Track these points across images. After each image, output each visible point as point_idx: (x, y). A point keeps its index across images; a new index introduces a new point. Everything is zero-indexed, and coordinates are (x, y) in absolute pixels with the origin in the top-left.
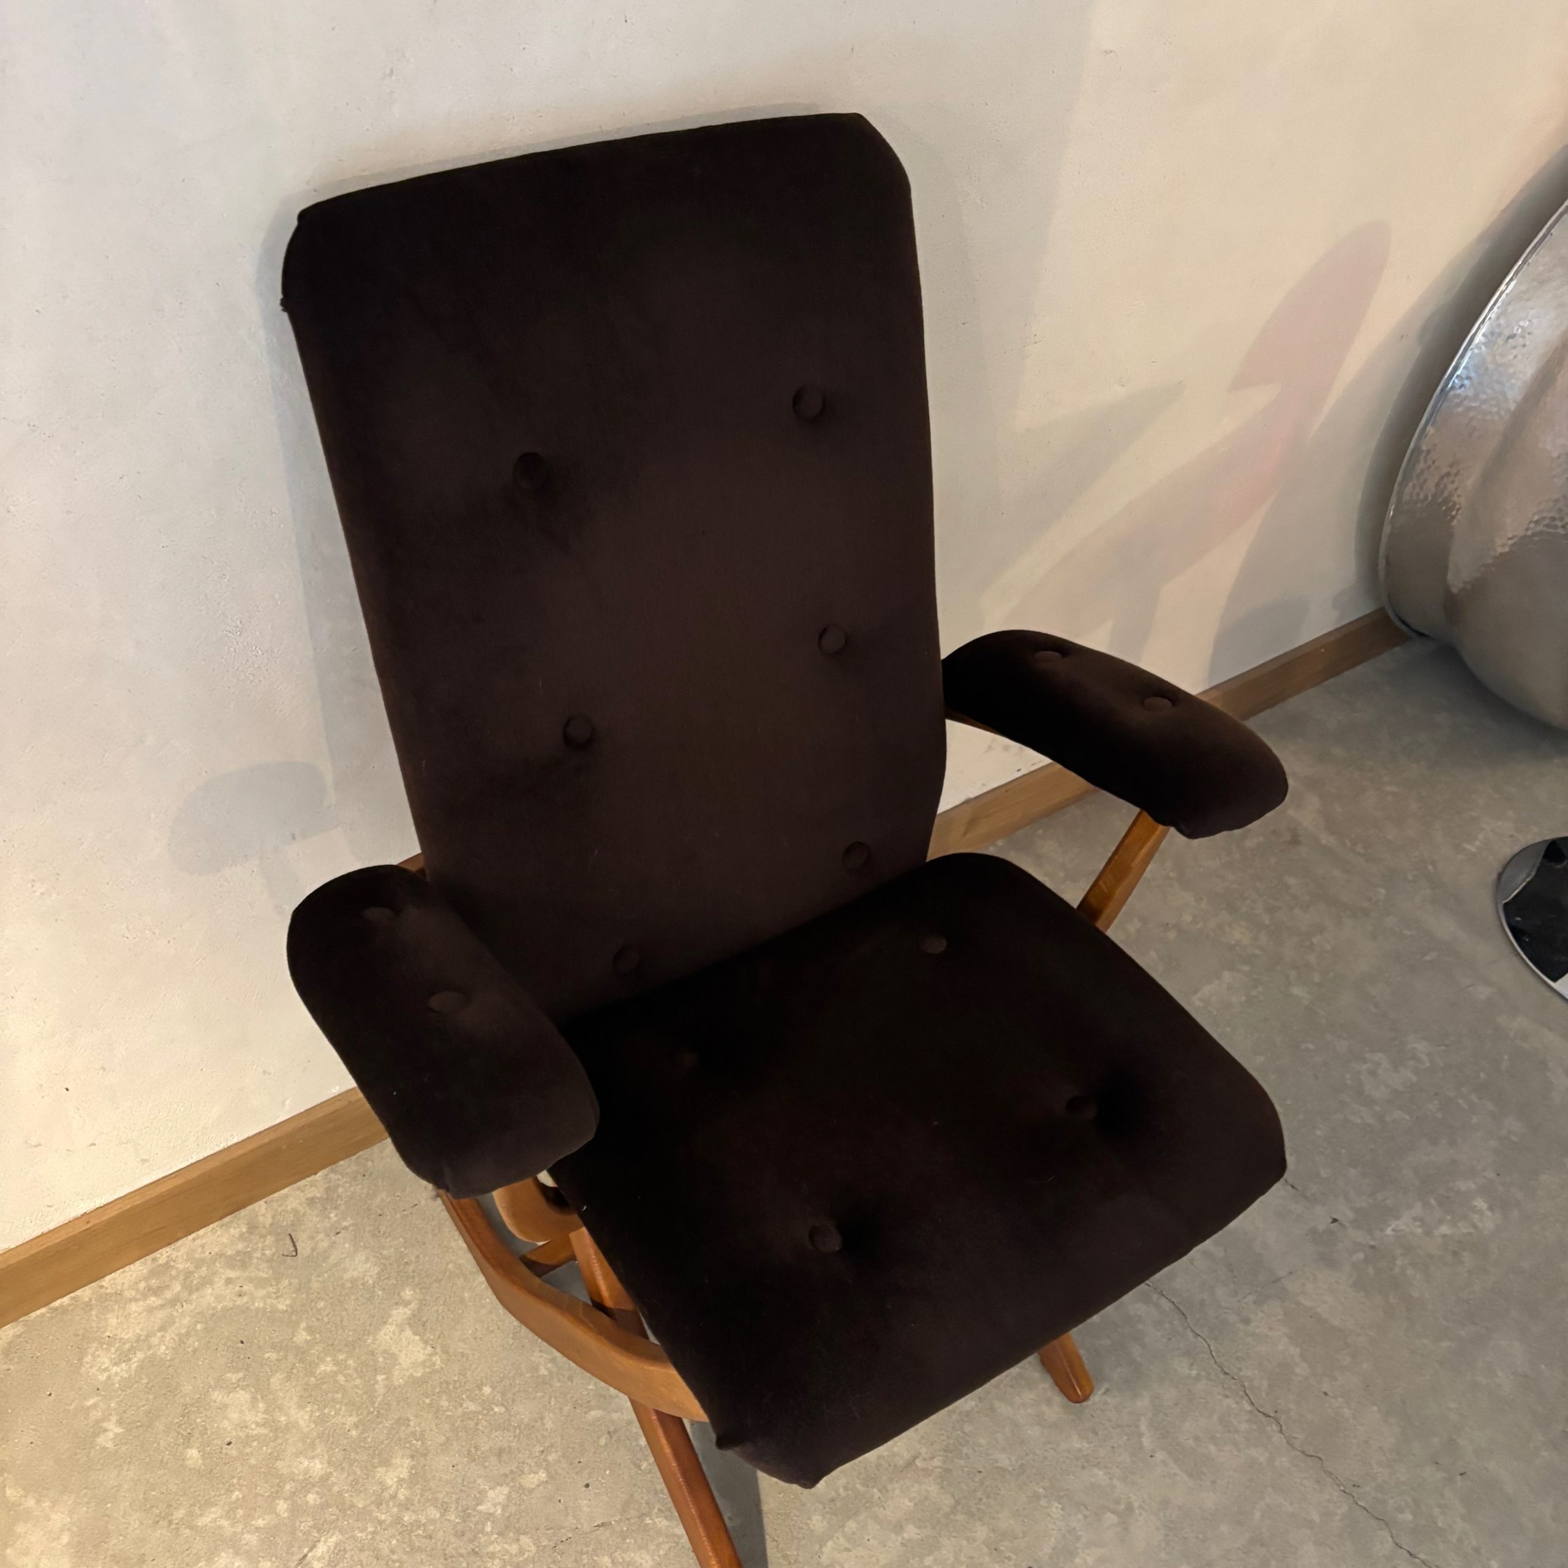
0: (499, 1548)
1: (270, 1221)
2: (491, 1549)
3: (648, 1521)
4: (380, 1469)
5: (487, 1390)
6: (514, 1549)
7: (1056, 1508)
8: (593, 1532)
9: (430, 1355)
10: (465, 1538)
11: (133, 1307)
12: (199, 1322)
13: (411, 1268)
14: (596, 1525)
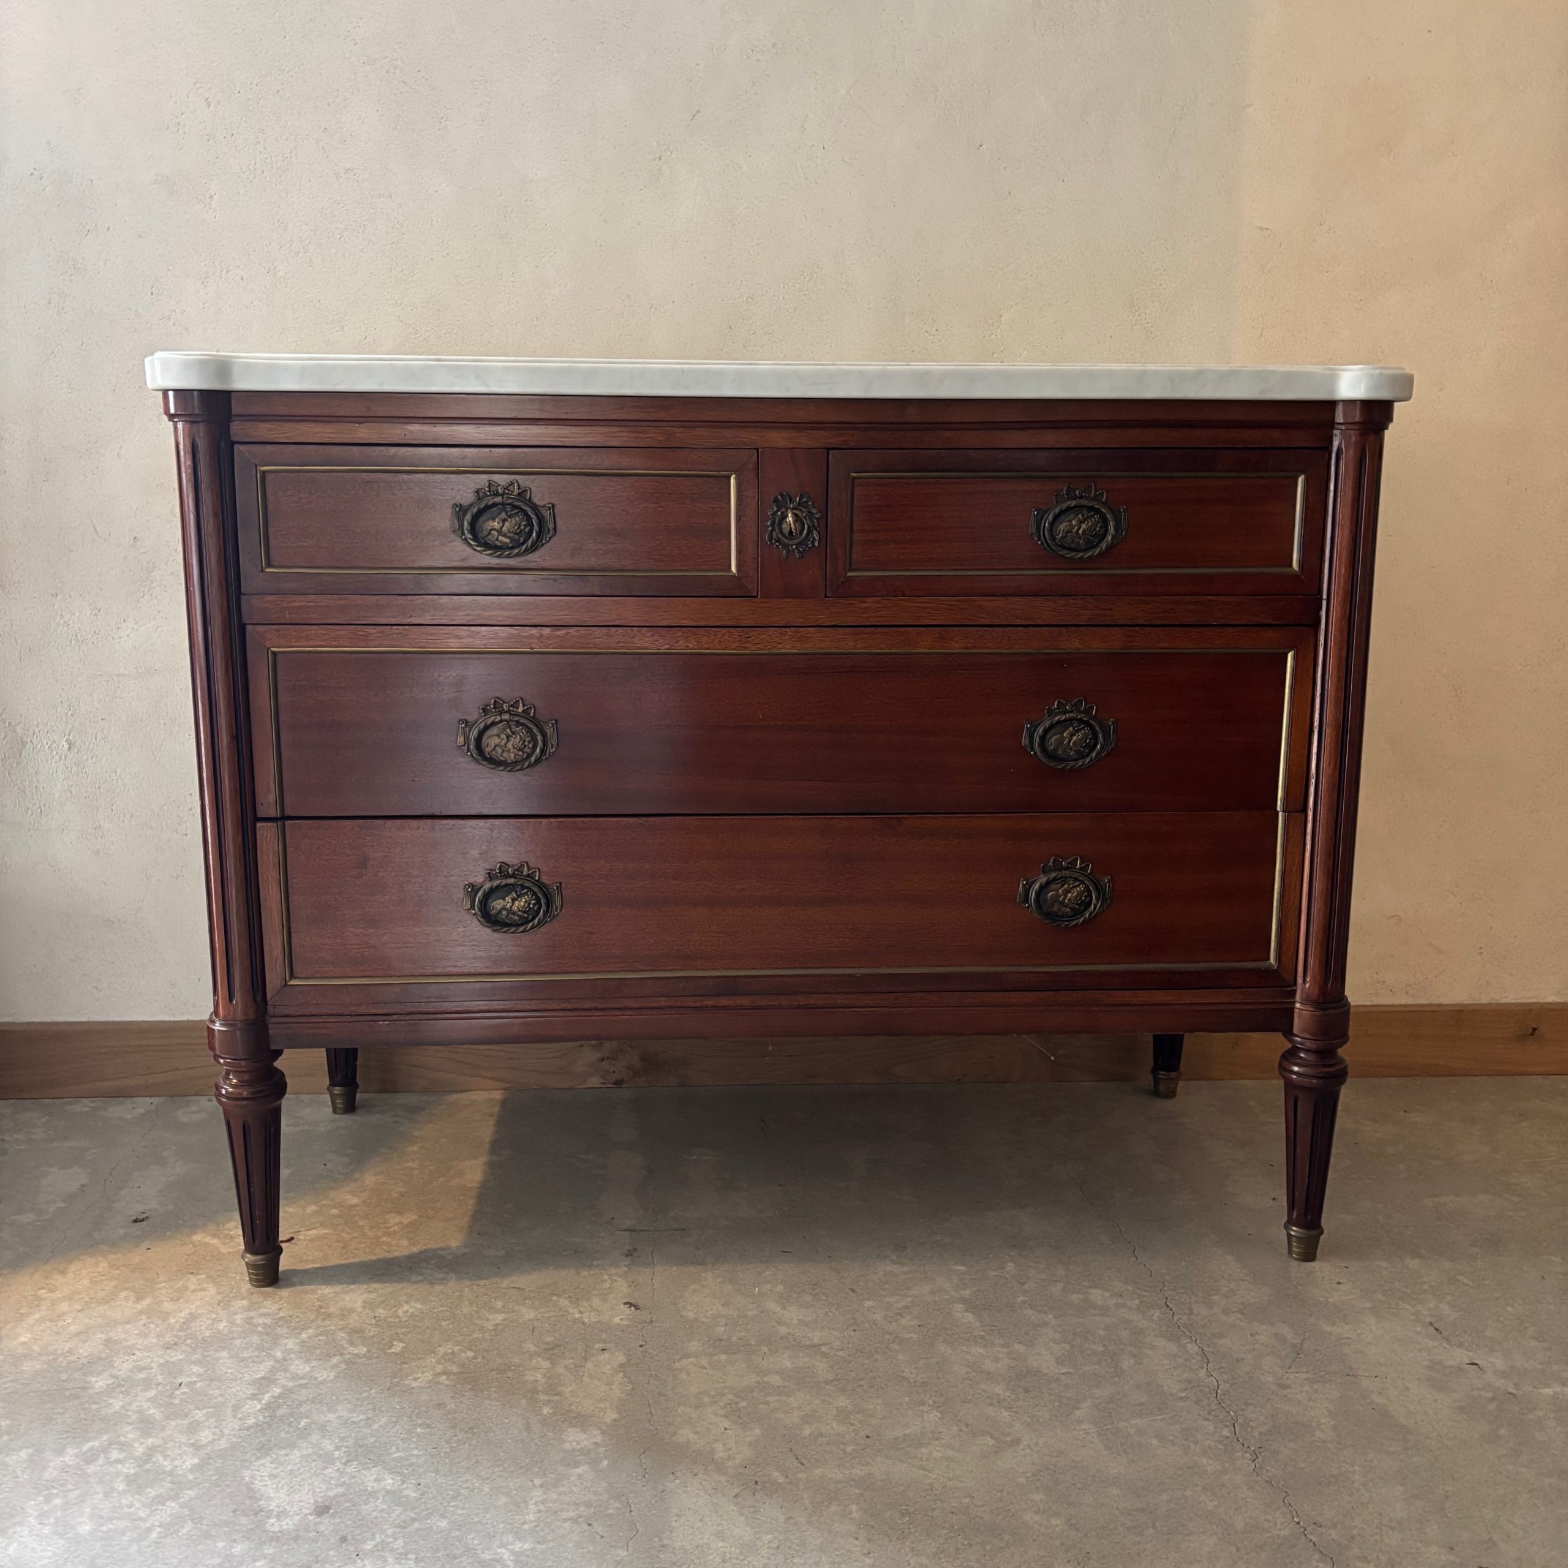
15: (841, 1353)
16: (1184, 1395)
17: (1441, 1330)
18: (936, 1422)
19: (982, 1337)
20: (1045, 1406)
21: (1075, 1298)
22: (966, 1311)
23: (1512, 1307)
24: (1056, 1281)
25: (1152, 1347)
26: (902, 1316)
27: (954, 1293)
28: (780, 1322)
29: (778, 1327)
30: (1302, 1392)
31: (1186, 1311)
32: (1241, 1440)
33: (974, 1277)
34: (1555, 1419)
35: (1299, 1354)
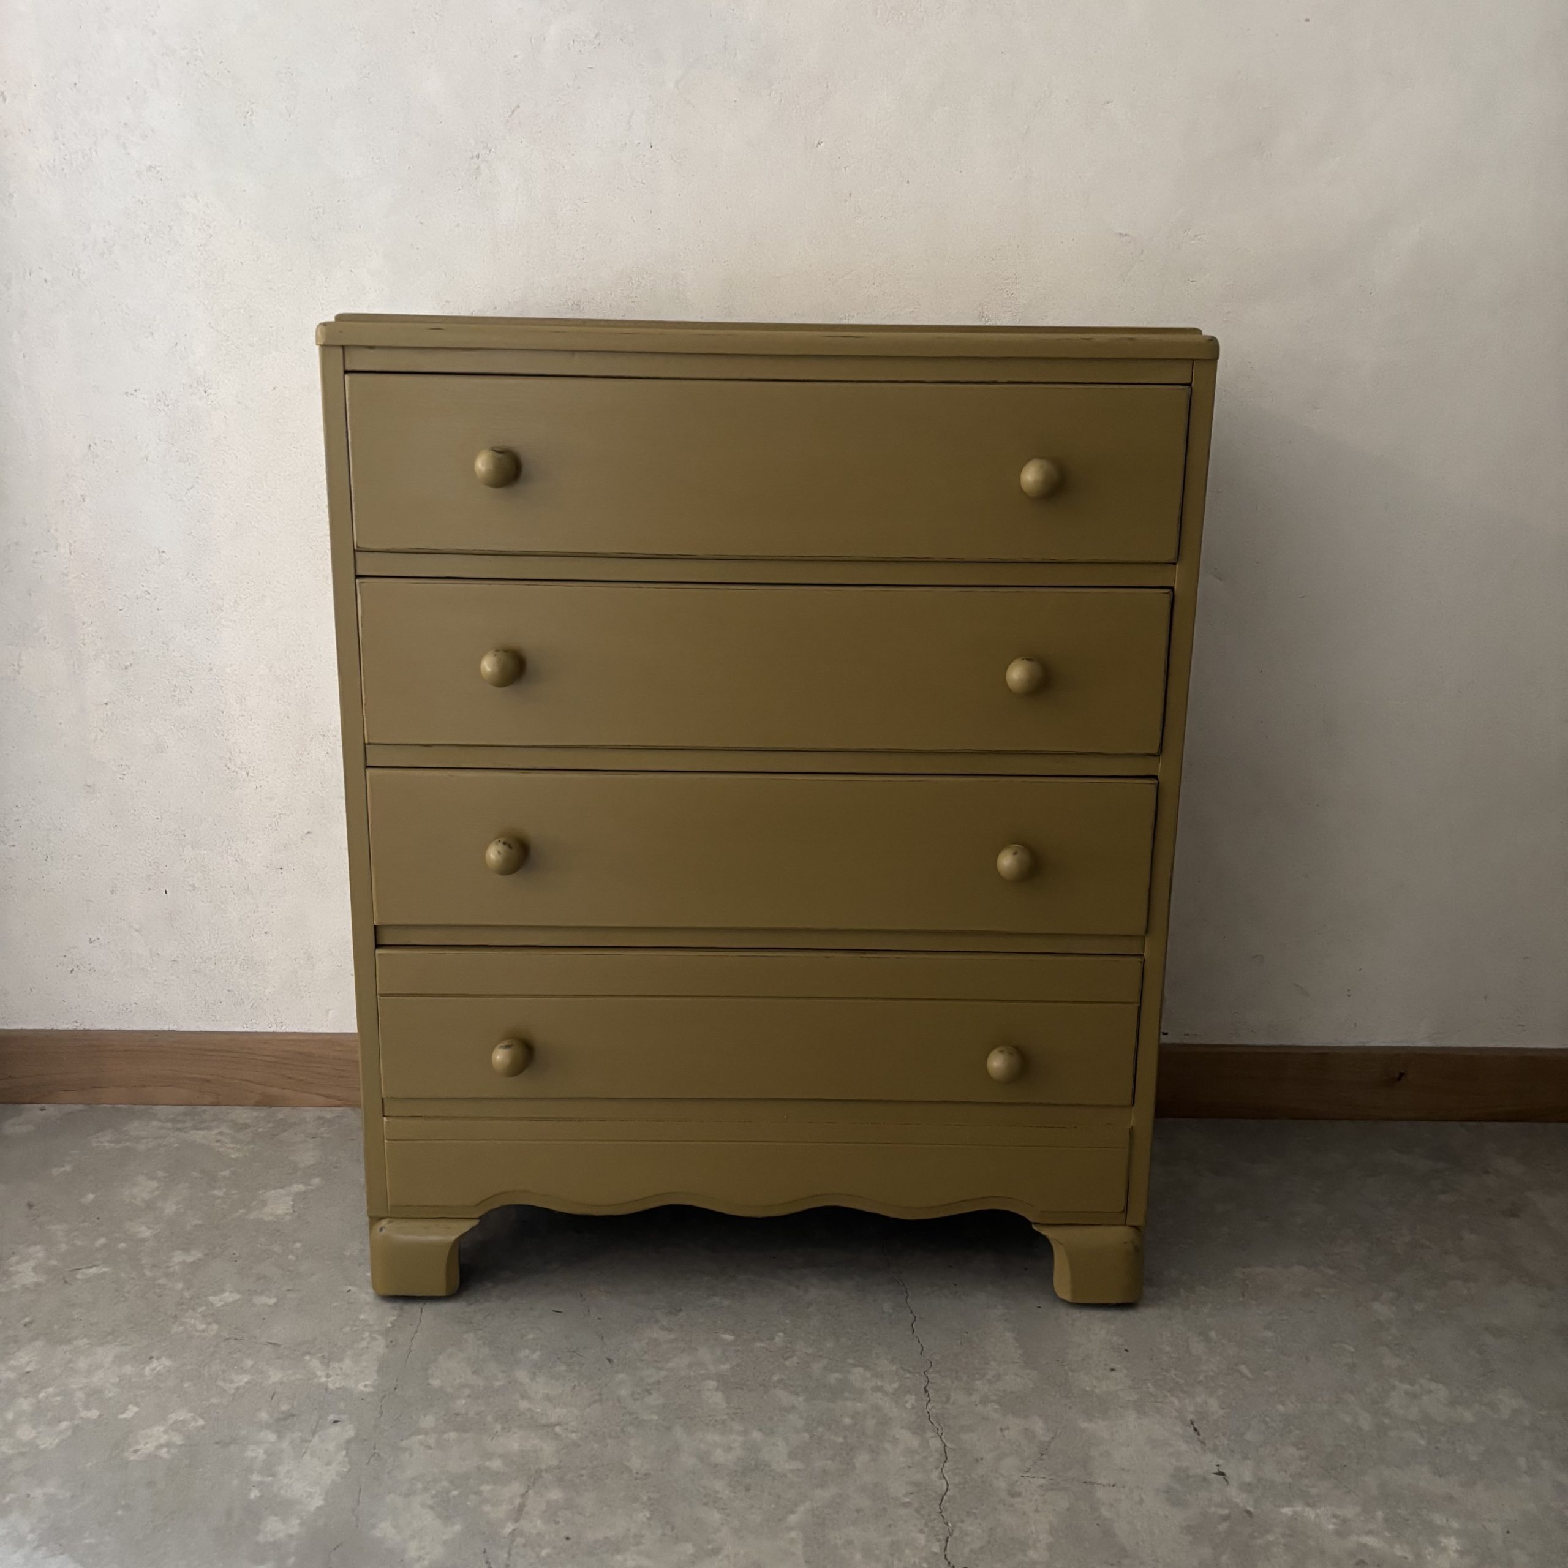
0: (193, 1321)
1: (282, 1117)
2: (188, 1320)
3: (307, 1358)
4: (179, 1252)
5: (298, 1245)
6: (204, 1326)
7: (643, 1515)
8: (261, 1344)
9: (287, 1214)
10: (180, 1308)
11: (155, 1123)
12: (178, 1143)
13: (335, 1170)
14: (270, 1341)
15: (574, 1436)
16: (907, 1500)
17: (1199, 1430)
18: (643, 1523)
19: (724, 1422)
20: (760, 1508)
21: (833, 1378)
22: (717, 1389)
23: (1283, 1405)
24: (821, 1356)
25: (895, 1441)
26: (650, 1394)
27: (711, 1368)
28: (522, 1397)
29: (521, 1401)
30: (1031, 1501)
31: (944, 1399)
32: (948, 1558)
33: (739, 1348)
34: (1284, 1545)
35: (1042, 1455)
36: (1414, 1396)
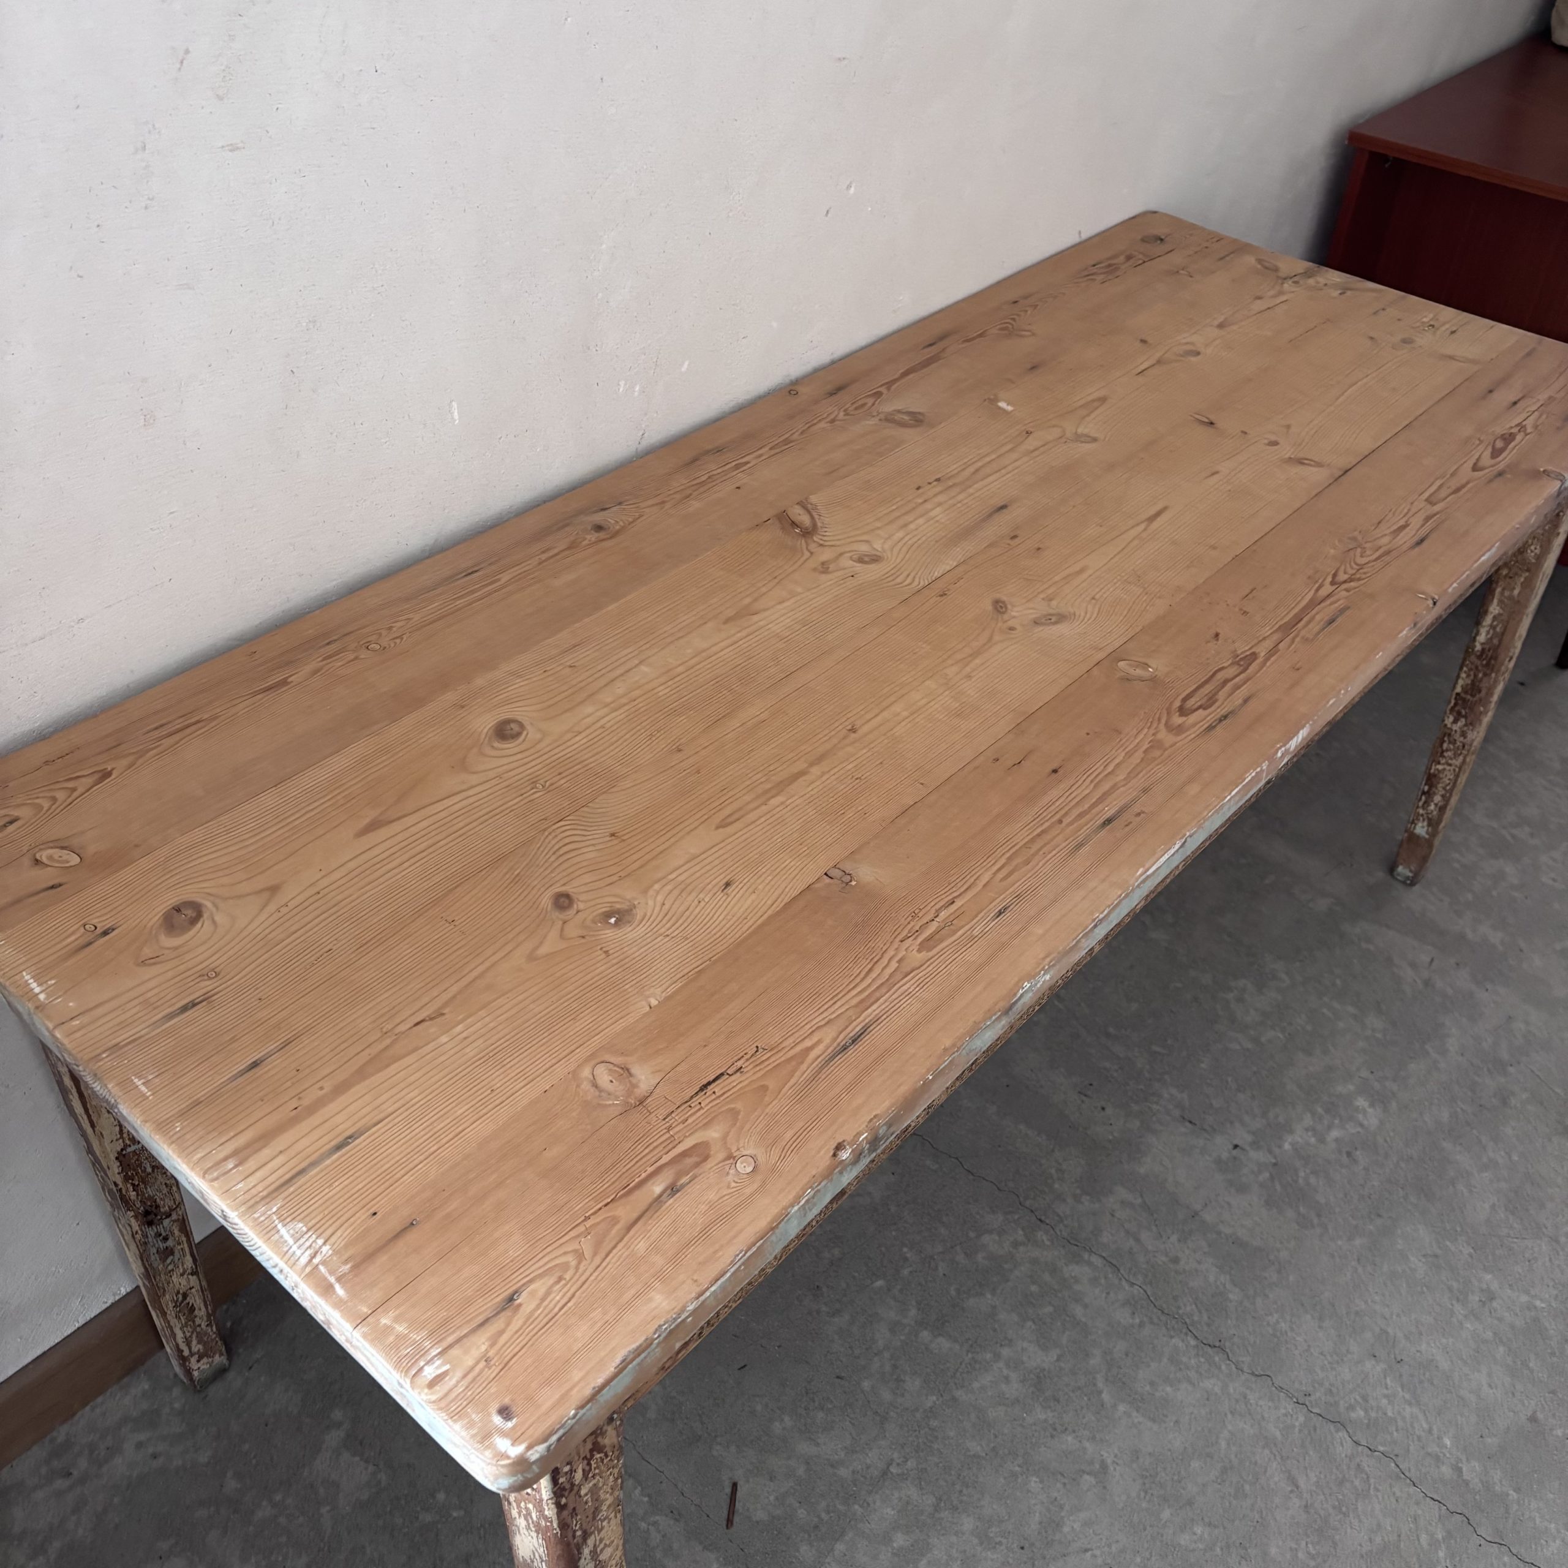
15: (910, 1465)
16: (1137, 1321)
17: (1192, 1121)
18: (1042, 1488)
19: (974, 1360)
20: (1082, 1408)
21: (981, 1259)
22: (934, 1336)
23: (1203, 1062)
24: (952, 1247)
25: (1076, 1280)
26: (904, 1381)
27: (905, 1321)
28: (833, 1467)
29: (837, 1471)
30: (1187, 1257)
31: (1056, 1218)
32: (1205, 1342)
33: (899, 1287)
34: (1312, 1173)
35: (1152, 1215)
36: (1240, 1000)
